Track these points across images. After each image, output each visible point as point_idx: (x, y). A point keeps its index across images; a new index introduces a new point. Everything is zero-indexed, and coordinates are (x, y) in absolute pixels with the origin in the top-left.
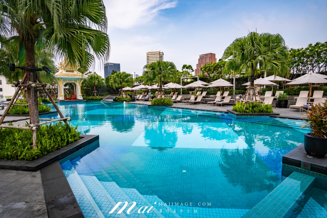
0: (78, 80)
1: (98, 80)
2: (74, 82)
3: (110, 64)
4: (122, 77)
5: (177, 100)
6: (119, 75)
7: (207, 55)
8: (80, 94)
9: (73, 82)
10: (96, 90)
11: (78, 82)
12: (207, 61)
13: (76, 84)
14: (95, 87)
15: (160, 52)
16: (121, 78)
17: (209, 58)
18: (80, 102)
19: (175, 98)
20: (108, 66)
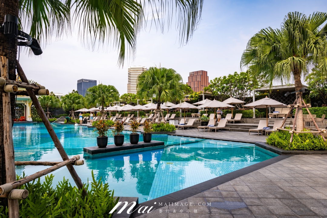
0: (28, 101)
1: (52, 101)
2: (24, 103)
3: (85, 80)
4: (72, 98)
5: (188, 125)
6: (70, 96)
7: (197, 72)
8: (29, 115)
9: (22, 102)
10: (49, 111)
11: (27, 103)
12: (198, 79)
13: (25, 104)
14: (48, 109)
15: (144, 68)
16: (71, 100)
17: (200, 76)
18: (29, 123)
19: (185, 123)
20: (81, 83)
